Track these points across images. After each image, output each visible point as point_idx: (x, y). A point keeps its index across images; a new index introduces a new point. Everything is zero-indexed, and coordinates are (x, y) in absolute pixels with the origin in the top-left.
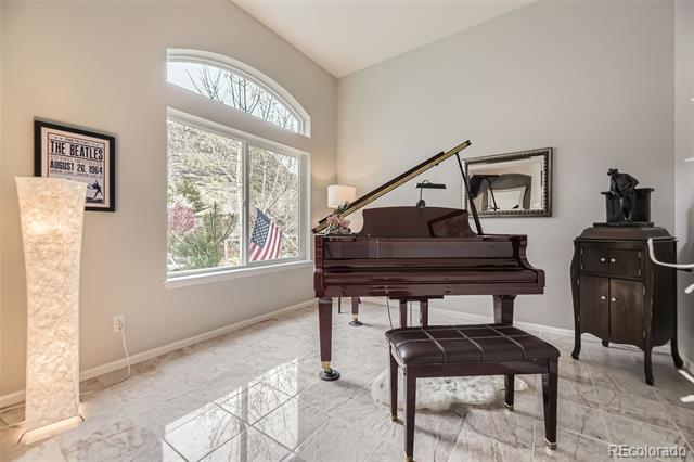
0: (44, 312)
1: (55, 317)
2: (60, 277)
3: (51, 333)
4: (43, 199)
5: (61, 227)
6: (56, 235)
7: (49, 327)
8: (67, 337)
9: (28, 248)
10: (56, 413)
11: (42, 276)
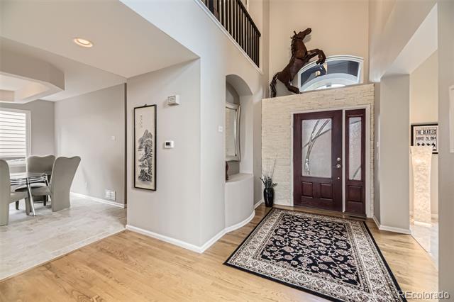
0: (420, 187)
1: (423, 189)
2: (425, 177)
3: (421, 194)
4: (419, 153)
5: (425, 161)
6: (424, 164)
7: (422, 192)
8: (427, 197)
9: (414, 167)
10: (424, 220)
11: (418, 176)
